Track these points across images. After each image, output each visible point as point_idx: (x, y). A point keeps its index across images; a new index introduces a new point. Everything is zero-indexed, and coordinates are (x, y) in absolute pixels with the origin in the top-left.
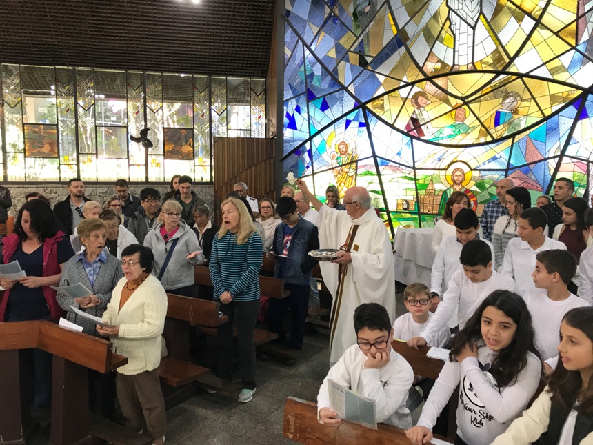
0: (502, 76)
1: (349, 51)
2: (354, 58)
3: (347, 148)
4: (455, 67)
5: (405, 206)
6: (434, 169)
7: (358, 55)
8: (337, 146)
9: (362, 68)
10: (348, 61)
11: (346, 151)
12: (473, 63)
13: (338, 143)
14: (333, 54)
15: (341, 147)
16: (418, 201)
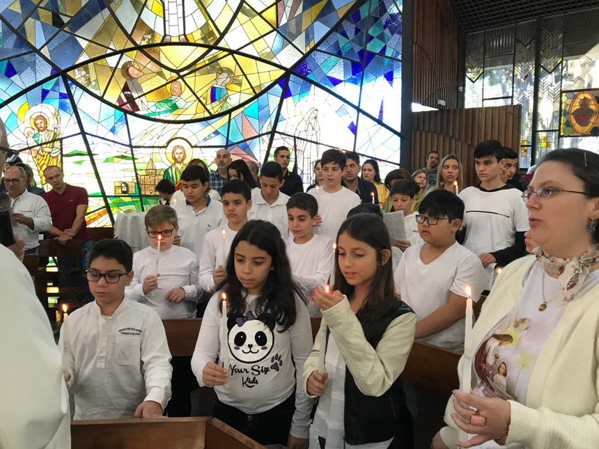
0: (214, 51)
1: (38, 6)
2: (46, 15)
3: (46, 123)
4: (167, 37)
5: (125, 189)
6: (153, 147)
7: (51, 13)
8: (32, 121)
9: (58, 29)
10: (37, 18)
11: (46, 127)
12: (185, 35)
13: (34, 117)
14: (17, 8)
15: (38, 122)
16: (138, 183)
